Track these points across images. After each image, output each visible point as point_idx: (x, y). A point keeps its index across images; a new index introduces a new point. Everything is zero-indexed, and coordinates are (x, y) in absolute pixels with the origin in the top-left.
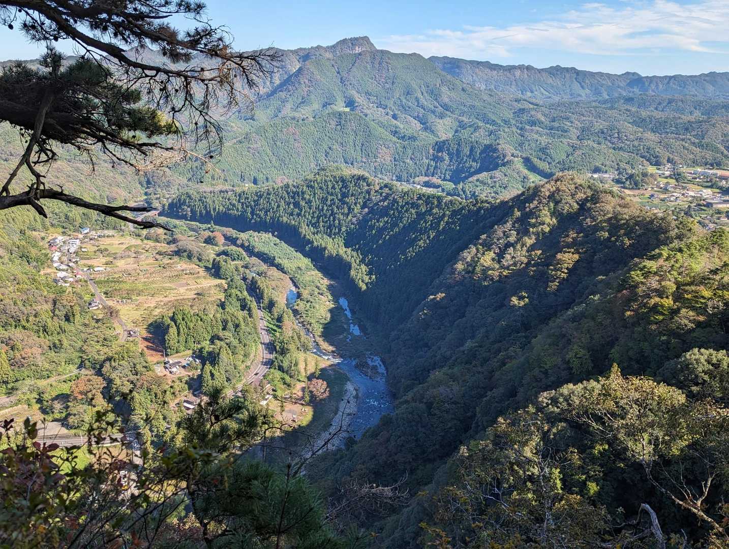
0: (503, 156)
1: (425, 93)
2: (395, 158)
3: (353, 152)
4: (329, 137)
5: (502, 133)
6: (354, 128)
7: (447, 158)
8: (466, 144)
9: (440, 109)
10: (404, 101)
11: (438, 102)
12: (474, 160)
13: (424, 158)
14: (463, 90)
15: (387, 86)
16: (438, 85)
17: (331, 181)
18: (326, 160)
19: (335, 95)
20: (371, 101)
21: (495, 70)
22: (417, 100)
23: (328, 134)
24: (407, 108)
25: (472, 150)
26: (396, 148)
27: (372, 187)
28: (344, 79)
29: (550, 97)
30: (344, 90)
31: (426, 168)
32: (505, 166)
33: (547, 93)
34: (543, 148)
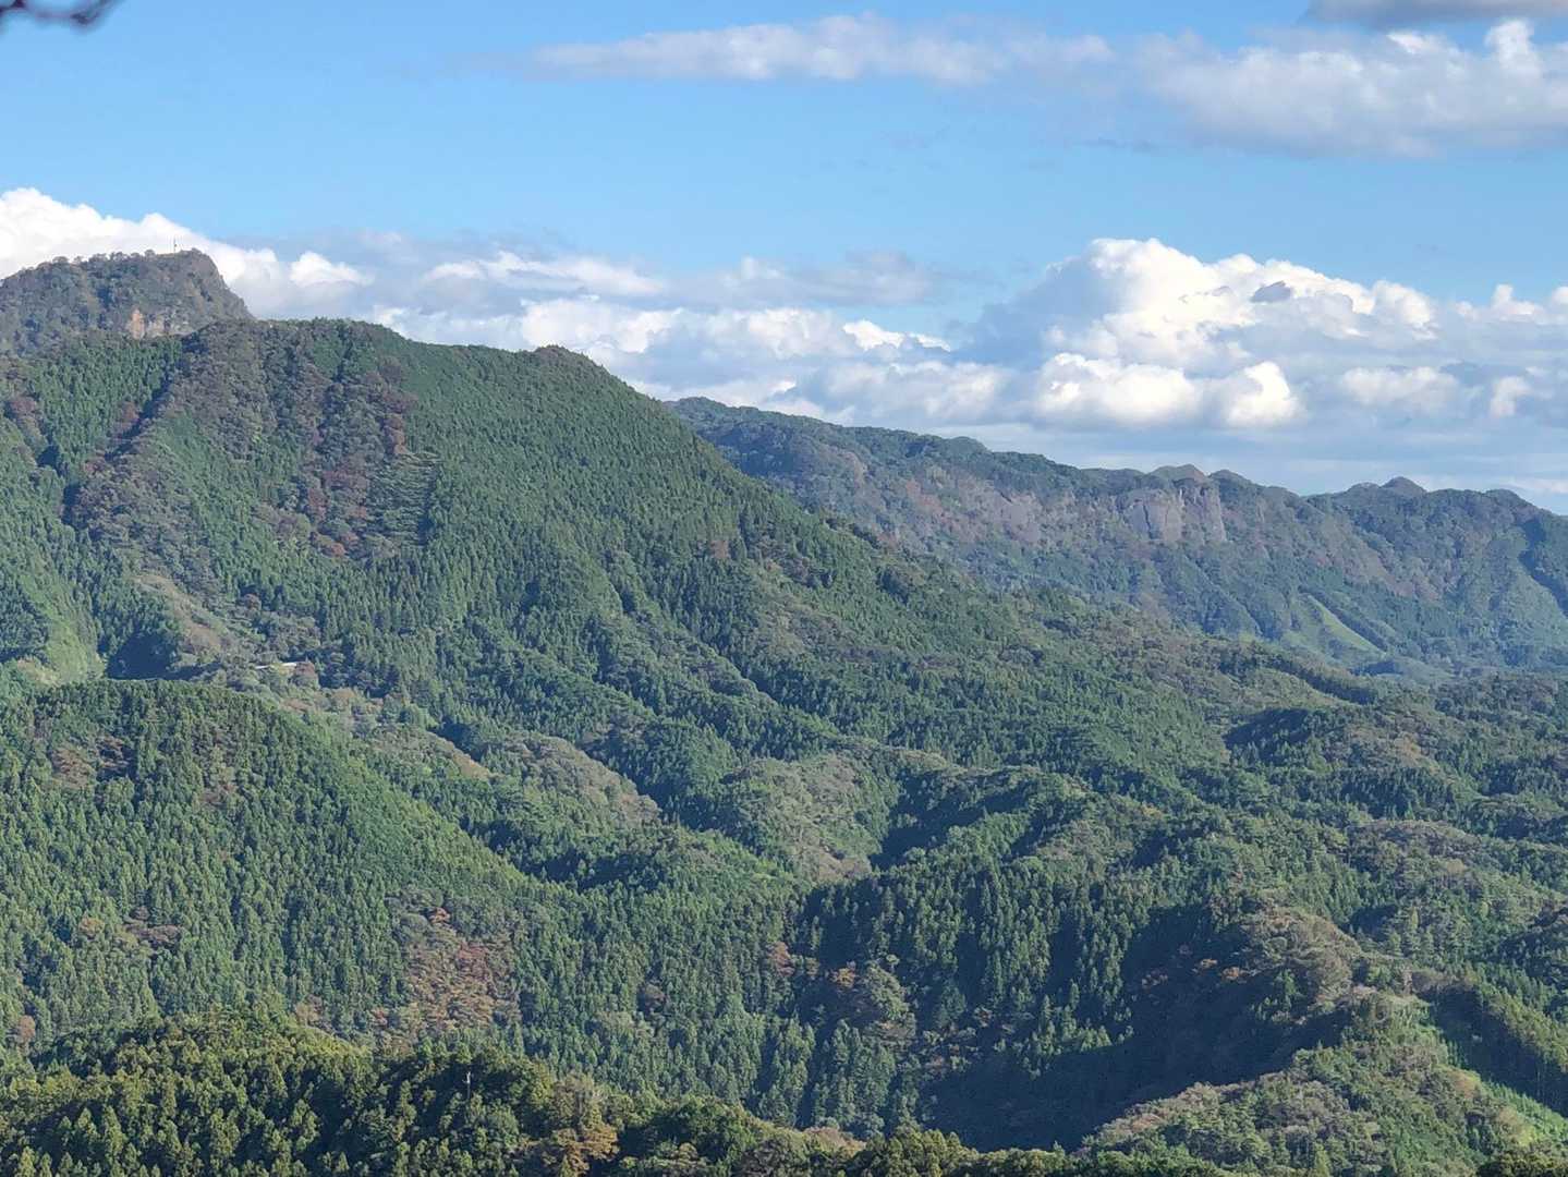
0: (1300, 981)
1: (640, 598)
2: (527, 999)
3: (226, 959)
4: (57, 857)
5: (1230, 843)
6: (233, 799)
7: (893, 996)
8: (1025, 902)
9: (752, 702)
10: (509, 643)
11: (736, 658)
12: (1090, 1012)
13: (736, 999)
14: (887, 583)
15: (385, 548)
16: (723, 553)
17: (228, 1104)
18: (30, 1010)
19: (37, 598)
20: (281, 638)
21: (1023, 486)
22: (596, 638)
23: (46, 837)
24: (534, 694)
25: (1067, 944)
26: (534, 936)
27: (563, 1137)
28: (88, 494)
29: (1386, 667)
30: (91, 564)
31: (750, 1068)
32: (1334, 1042)
33: (1363, 644)
34: (1530, 939)
